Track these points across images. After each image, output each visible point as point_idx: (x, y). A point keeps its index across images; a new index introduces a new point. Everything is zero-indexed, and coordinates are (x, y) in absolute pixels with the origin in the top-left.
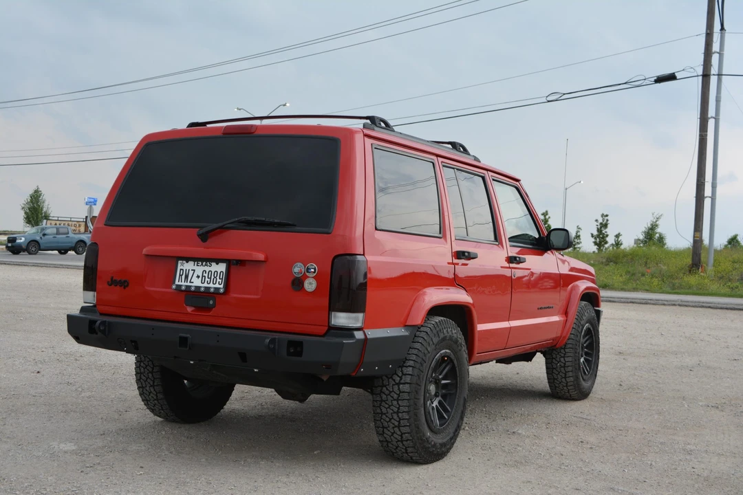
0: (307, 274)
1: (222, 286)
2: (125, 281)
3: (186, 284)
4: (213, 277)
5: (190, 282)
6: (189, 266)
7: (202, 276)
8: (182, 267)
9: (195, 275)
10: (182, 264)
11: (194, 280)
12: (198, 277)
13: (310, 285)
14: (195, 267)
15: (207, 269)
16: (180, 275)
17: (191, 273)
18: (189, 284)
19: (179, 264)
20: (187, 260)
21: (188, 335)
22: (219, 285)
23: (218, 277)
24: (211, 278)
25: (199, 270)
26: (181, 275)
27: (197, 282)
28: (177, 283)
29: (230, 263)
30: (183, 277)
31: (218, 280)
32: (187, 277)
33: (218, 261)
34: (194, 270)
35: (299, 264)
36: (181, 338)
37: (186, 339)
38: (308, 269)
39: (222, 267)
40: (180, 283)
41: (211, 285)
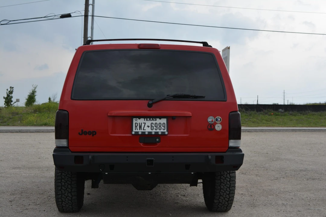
0: (216, 122)
1: (165, 131)
2: (93, 132)
3: (140, 131)
4: (158, 126)
5: (143, 130)
6: (141, 121)
7: (151, 126)
8: (136, 122)
9: (146, 125)
10: (136, 120)
11: (146, 128)
12: (148, 127)
13: (218, 127)
14: (145, 121)
15: (154, 122)
16: (135, 126)
17: (143, 125)
18: (142, 131)
19: (134, 121)
20: (140, 117)
21: (153, 159)
22: (163, 130)
23: (162, 126)
24: (157, 127)
25: (148, 123)
27: (148, 130)
28: (134, 130)
29: (170, 119)
30: (138, 127)
31: (162, 128)
32: (140, 127)
33: (160, 118)
34: (145, 123)
35: (211, 117)
36: (148, 160)
37: (152, 160)
38: (217, 120)
39: (164, 121)
40: (136, 131)
41: (158, 130)
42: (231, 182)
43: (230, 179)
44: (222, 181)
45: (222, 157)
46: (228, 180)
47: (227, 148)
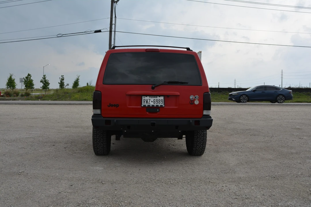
0: (195, 99)
1: (163, 104)
2: (117, 105)
3: (147, 104)
4: (158, 101)
5: (149, 104)
6: (147, 98)
7: (154, 101)
8: (144, 99)
9: (151, 101)
10: (144, 98)
11: (150, 102)
12: (152, 102)
13: (197, 102)
14: (150, 98)
15: (156, 99)
18: (148, 104)
19: (143, 98)
20: (146, 96)
21: (155, 122)
22: (161, 104)
23: (161, 101)
25: (152, 99)
26: (144, 102)
27: (152, 104)
28: (143, 104)
29: (166, 97)
30: (146, 102)
31: (161, 102)
32: (147, 102)
33: (160, 96)
34: (150, 100)
35: (192, 96)
36: (152, 123)
38: (196, 97)
39: (162, 98)
40: (144, 104)
41: (158, 104)
42: (204, 137)
43: (203, 135)
44: (198, 136)
45: (199, 121)
46: (202, 135)
47: (202, 116)
